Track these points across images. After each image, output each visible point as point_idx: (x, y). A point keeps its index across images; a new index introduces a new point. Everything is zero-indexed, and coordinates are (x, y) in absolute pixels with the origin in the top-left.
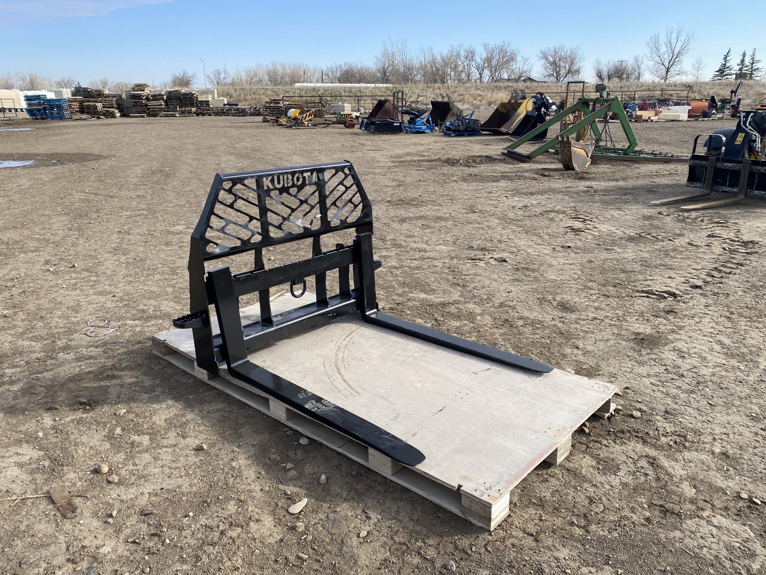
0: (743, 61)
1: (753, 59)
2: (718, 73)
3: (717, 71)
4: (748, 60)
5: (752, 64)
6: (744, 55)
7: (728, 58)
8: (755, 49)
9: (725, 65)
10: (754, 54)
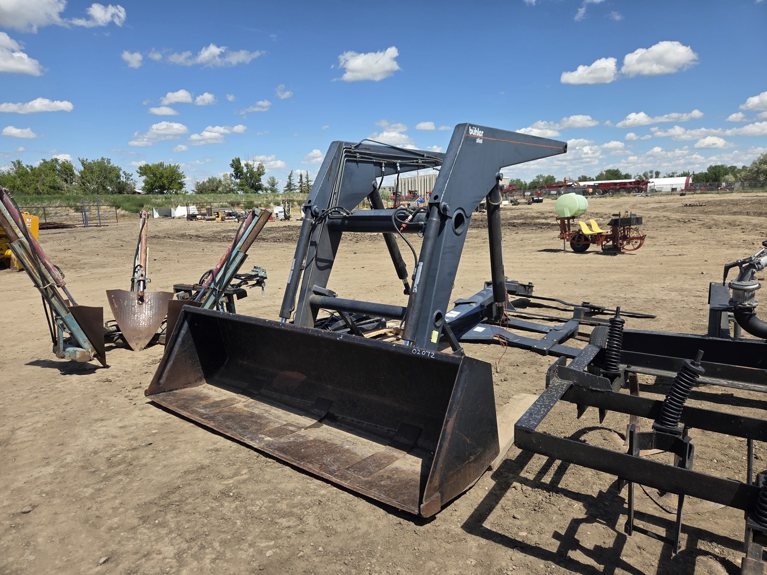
0: (301, 179)
1: (307, 178)
2: (286, 189)
3: (286, 187)
4: (304, 180)
5: (308, 182)
6: (301, 176)
7: (292, 178)
8: (307, 172)
9: (290, 183)
10: (307, 175)
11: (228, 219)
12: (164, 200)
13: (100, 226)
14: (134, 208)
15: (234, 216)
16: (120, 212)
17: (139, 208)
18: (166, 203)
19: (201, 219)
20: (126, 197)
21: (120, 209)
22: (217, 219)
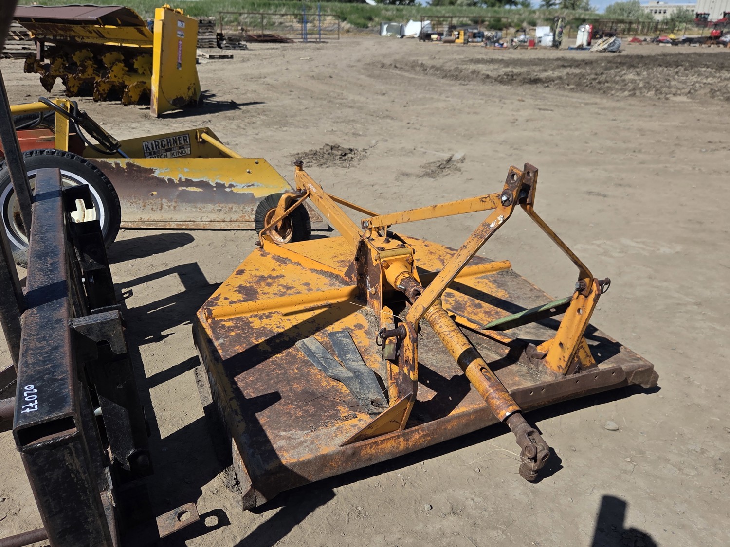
11: (473, 42)
12: (394, 12)
13: (320, 42)
14: (361, 21)
15: (479, 37)
16: (345, 25)
17: (367, 22)
18: (397, 16)
19: (437, 40)
20: (354, 7)
21: (345, 22)
22: (457, 41)
